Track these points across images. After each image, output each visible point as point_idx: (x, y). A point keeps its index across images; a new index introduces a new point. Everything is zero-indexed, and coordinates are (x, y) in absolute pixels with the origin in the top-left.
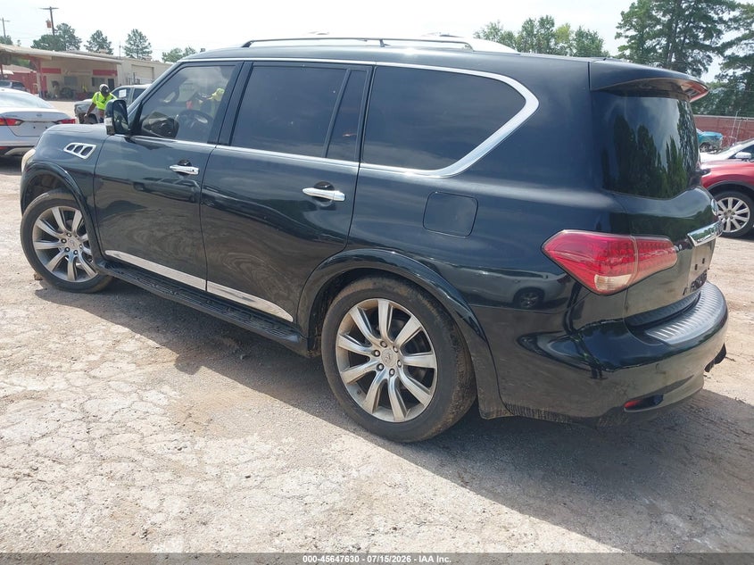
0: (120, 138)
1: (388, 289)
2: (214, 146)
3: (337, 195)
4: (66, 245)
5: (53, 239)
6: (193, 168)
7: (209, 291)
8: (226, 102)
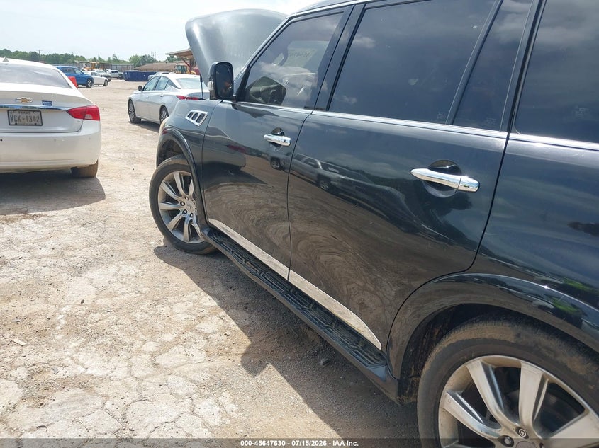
0: (227, 105)
1: (544, 351)
2: (310, 111)
3: (465, 182)
4: (185, 208)
5: (174, 202)
6: (284, 138)
7: (290, 281)
8: (329, 57)
